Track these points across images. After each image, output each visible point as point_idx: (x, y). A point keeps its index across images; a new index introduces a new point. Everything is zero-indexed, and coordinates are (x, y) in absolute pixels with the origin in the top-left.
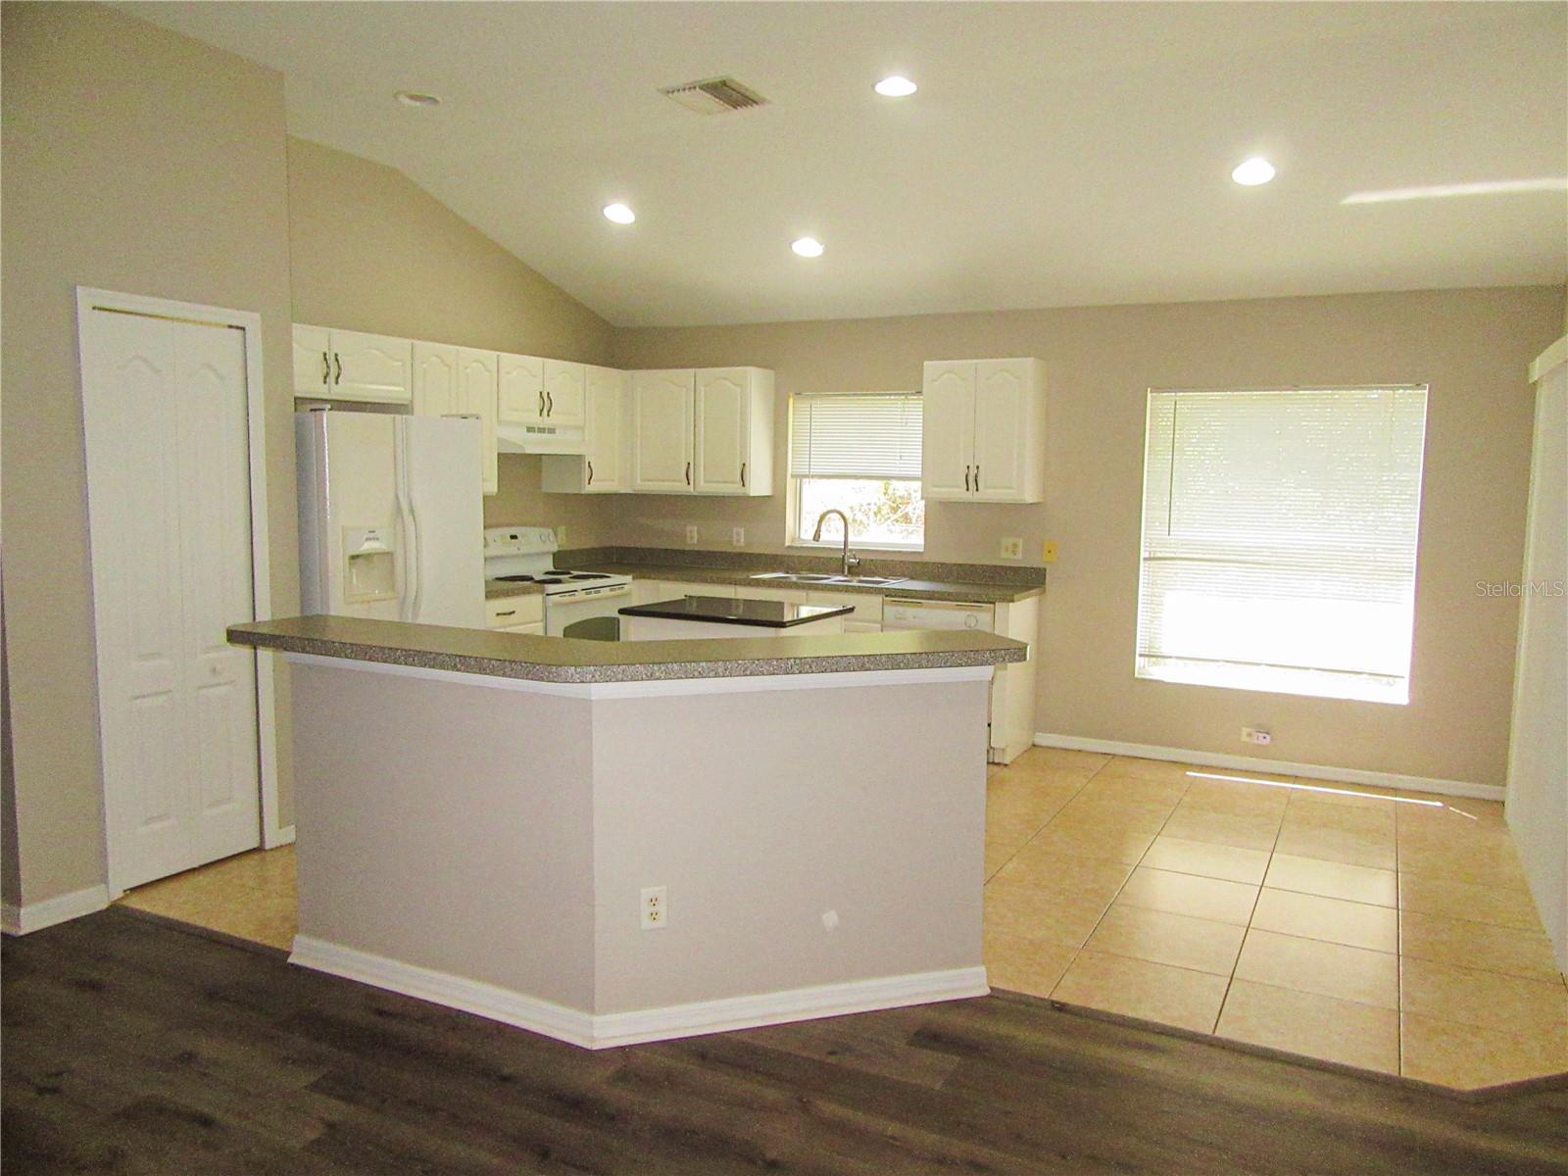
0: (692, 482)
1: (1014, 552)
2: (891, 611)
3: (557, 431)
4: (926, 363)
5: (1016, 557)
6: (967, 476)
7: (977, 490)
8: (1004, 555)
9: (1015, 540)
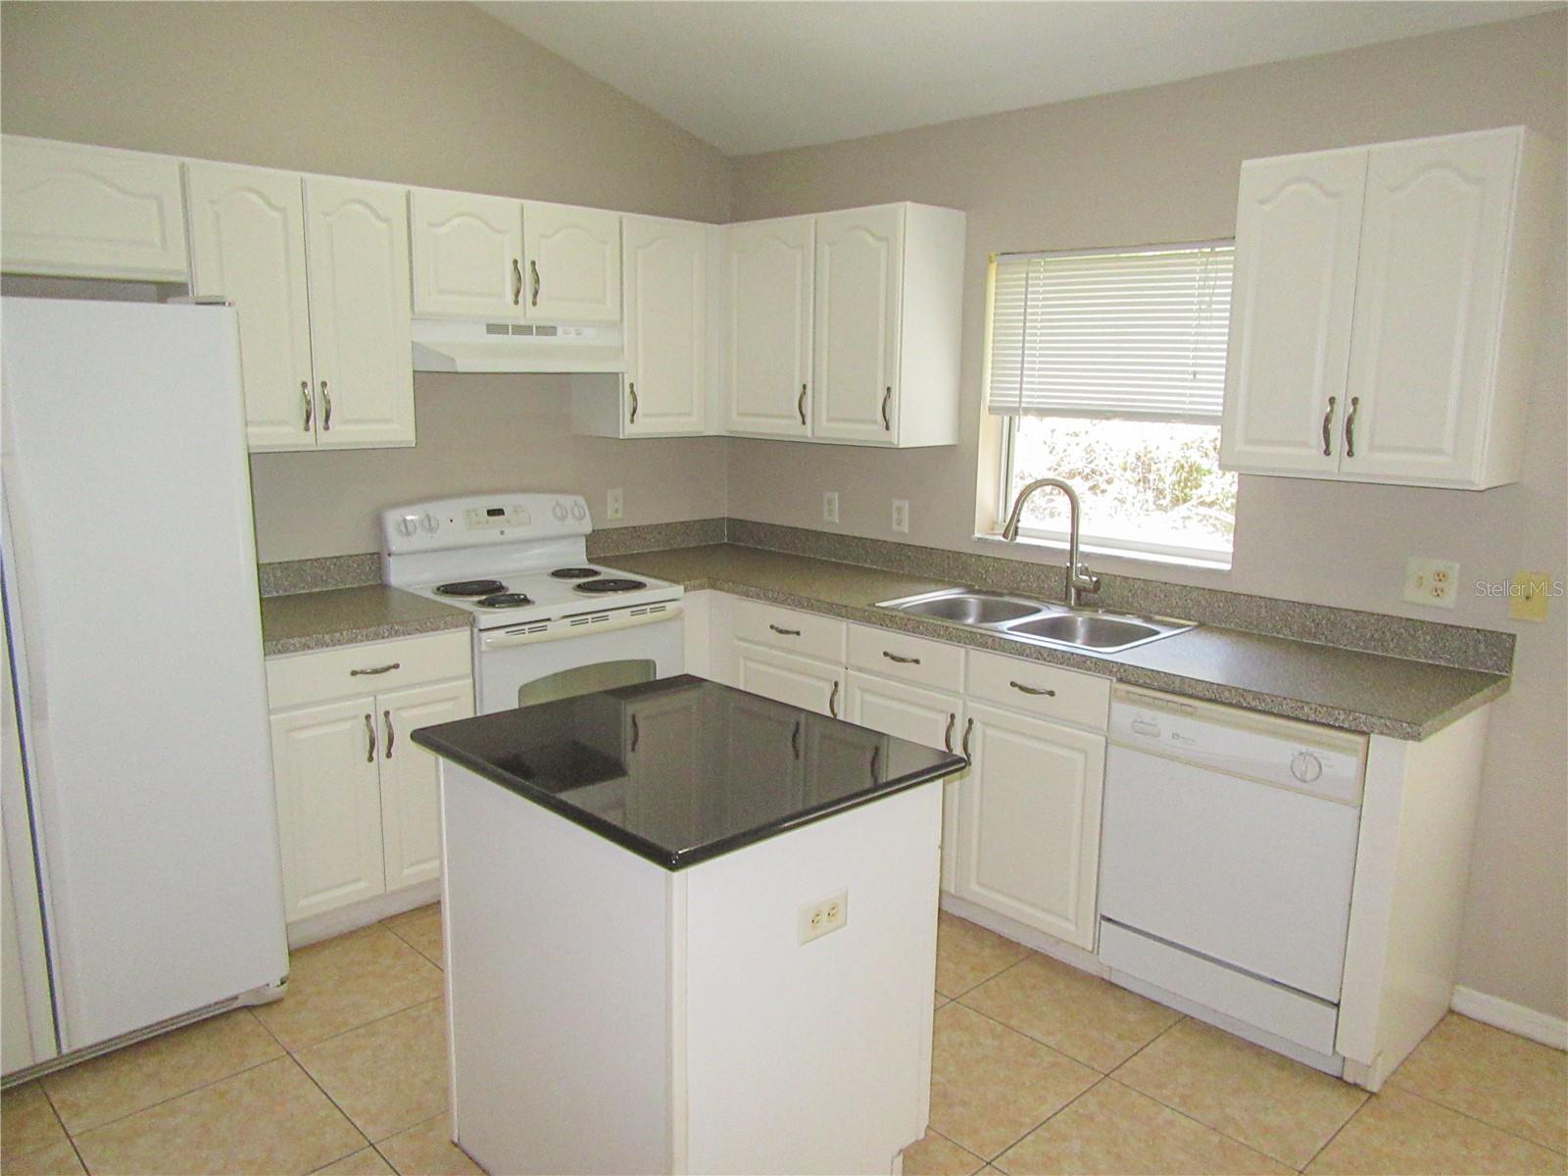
0: (808, 420)
1: (1438, 592)
2: (1127, 714)
3: (560, 331)
4: (1246, 164)
5: (1438, 602)
6: (1327, 420)
7: (1350, 453)
8: (1412, 594)
9: (1440, 565)
